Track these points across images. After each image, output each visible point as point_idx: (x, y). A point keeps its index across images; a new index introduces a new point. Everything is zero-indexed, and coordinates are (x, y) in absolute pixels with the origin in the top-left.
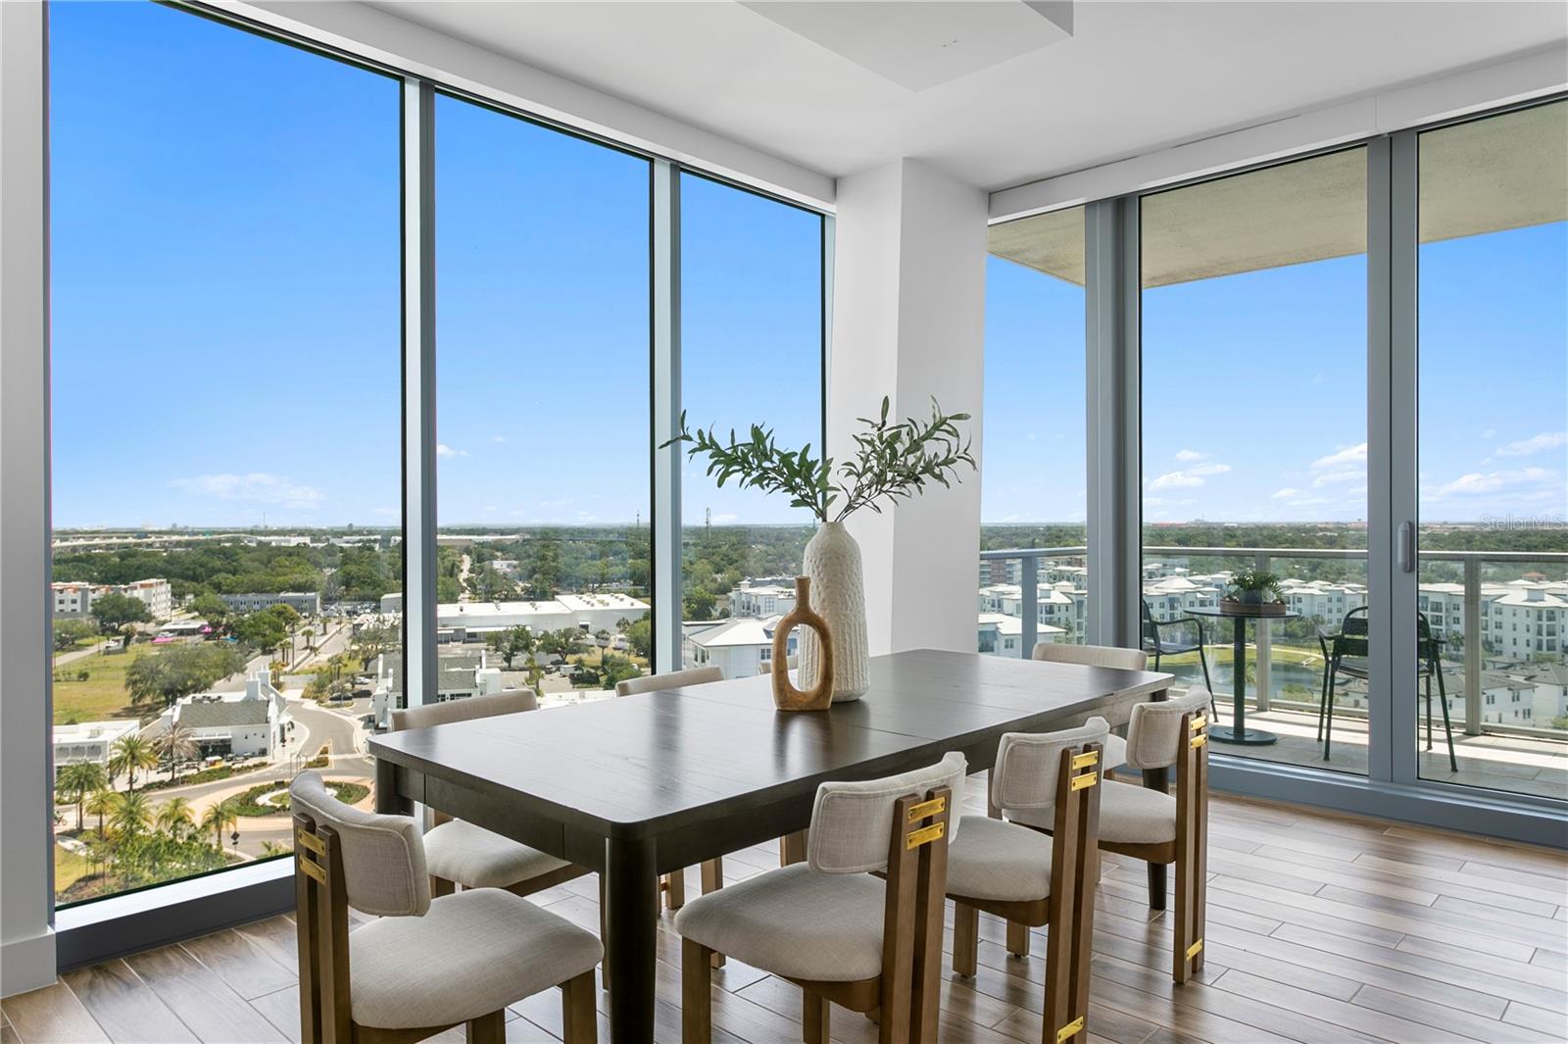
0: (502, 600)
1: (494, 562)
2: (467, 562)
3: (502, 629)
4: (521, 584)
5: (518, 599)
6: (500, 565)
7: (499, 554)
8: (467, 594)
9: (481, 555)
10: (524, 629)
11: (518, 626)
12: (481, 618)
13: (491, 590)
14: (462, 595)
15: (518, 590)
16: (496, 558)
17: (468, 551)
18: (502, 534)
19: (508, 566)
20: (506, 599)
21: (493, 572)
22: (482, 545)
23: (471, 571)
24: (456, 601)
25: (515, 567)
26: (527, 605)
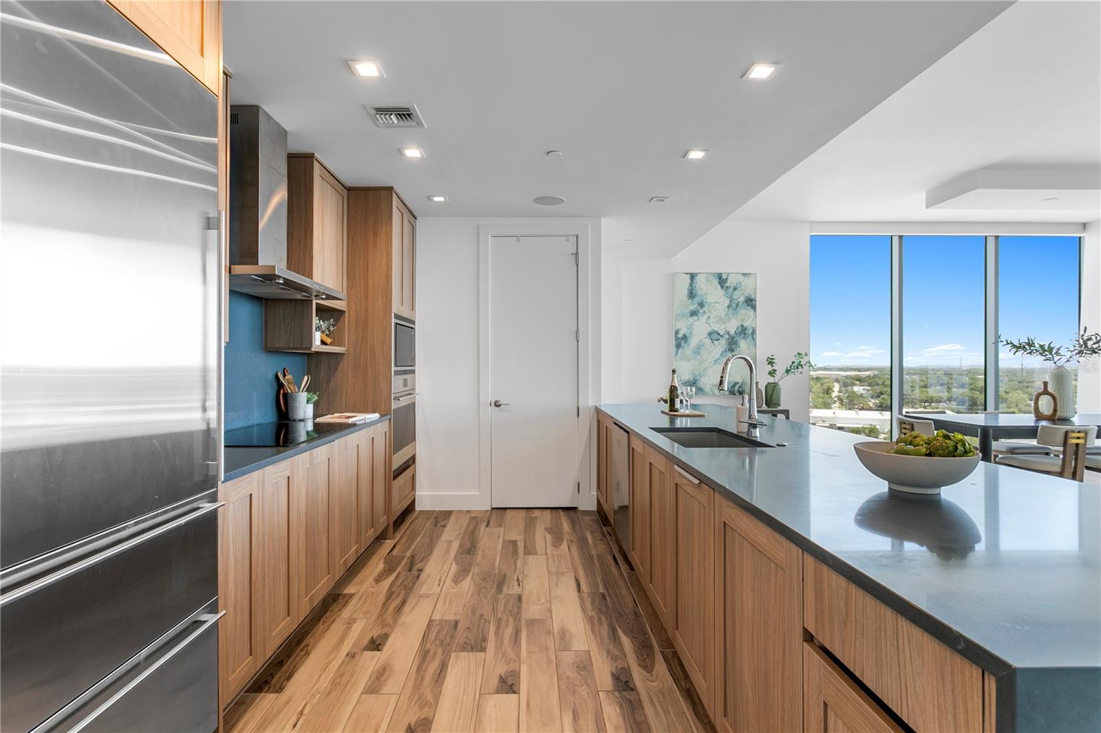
0: (860, 410)
1: (854, 387)
2: (836, 387)
3: (860, 426)
4: (873, 401)
5: (870, 409)
6: (858, 389)
7: (857, 382)
8: (837, 404)
9: (846, 383)
10: (875, 427)
11: (871, 425)
12: (847, 419)
13: (851, 402)
14: (834, 405)
15: (871, 404)
16: (856, 385)
17: (837, 381)
18: (859, 371)
19: (864, 390)
20: (862, 409)
21: (853, 392)
22: (847, 377)
23: (840, 392)
24: (831, 408)
25: (868, 390)
26: (877, 413)
